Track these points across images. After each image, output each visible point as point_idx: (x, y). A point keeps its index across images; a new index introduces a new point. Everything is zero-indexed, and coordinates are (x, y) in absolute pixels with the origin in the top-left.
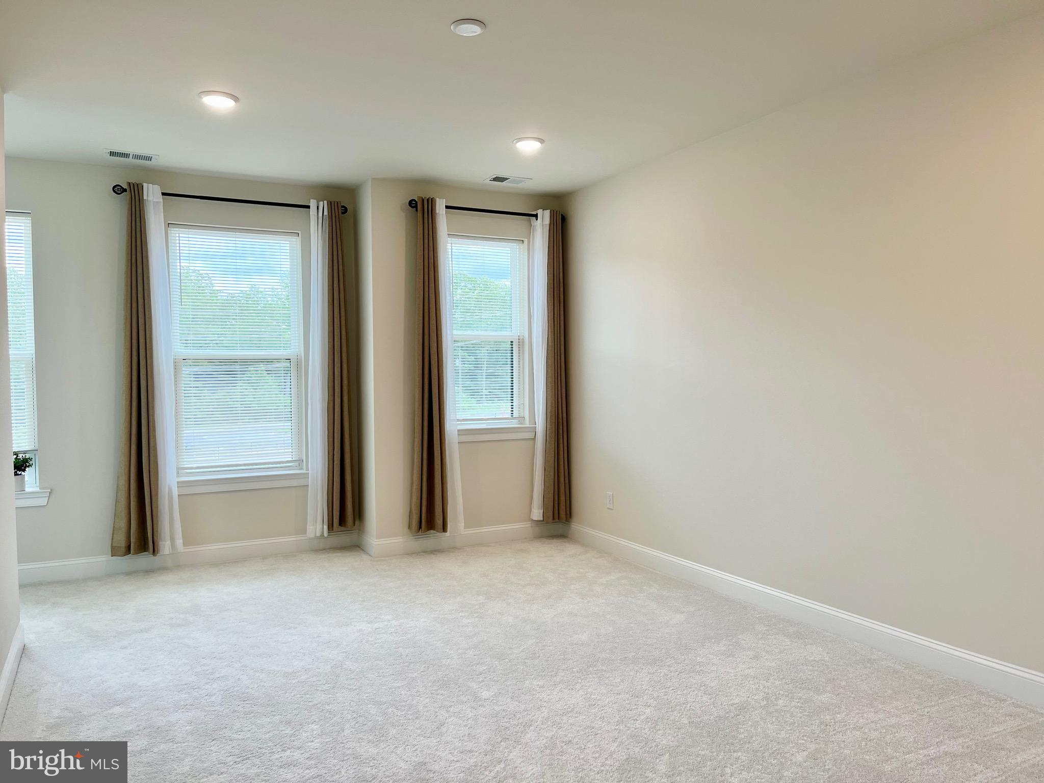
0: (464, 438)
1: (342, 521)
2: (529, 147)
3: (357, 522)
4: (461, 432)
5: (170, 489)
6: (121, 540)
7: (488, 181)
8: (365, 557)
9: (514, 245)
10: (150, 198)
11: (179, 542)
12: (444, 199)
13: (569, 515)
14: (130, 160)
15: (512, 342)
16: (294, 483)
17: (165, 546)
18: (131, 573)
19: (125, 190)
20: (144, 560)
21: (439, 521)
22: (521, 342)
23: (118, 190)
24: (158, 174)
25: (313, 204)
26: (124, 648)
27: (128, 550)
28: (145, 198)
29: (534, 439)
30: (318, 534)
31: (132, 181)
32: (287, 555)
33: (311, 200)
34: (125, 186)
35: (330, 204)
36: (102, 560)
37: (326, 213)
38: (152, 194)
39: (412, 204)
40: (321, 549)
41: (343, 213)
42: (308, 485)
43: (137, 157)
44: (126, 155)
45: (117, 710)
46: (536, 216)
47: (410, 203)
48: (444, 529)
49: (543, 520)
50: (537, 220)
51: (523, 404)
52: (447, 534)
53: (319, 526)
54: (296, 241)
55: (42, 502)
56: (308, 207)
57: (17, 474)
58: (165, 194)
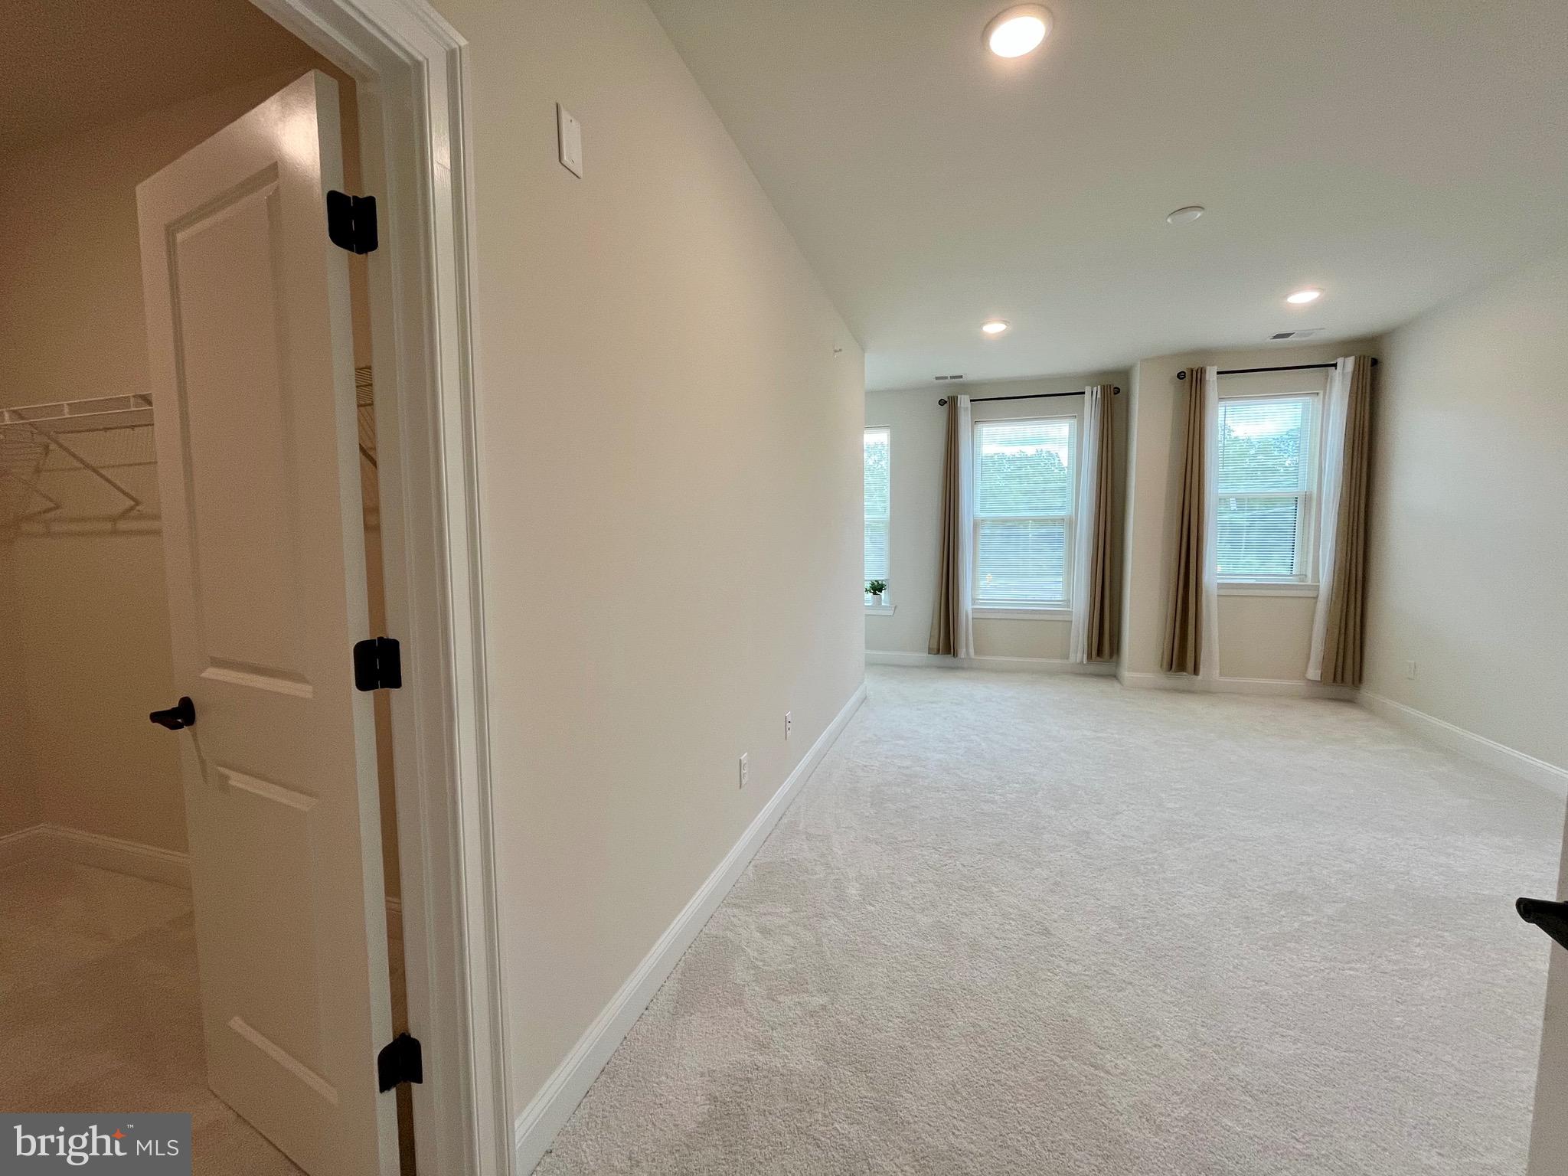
0: (1223, 592)
1: (1100, 653)
2: (1303, 297)
3: (1115, 657)
4: (1221, 586)
5: (967, 612)
6: (935, 646)
7: (1268, 340)
8: (1117, 685)
9: (1308, 399)
10: (962, 405)
11: (972, 651)
12: (1213, 365)
13: (1358, 679)
14: (949, 381)
15: (1297, 498)
16: (1060, 618)
17: (962, 653)
18: (939, 667)
19: (946, 402)
20: (948, 660)
21: (1190, 664)
22: (1307, 498)
23: (942, 402)
24: (966, 387)
25: (1088, 390)
26: (919, 710)
27: (938, 652)
28: (959, 405)
29: (1316, 598)
30: (1078, 661)
31: (950, 395)
32: (1051, 673)
33: (1086, 387)
34: (946, 400)
35: (1103, 388)
36: (924, 656)
37: (1099, 396)
38: (964, 401)
39: (1181, 376)
40: (1079, 673)
41: (1115, 394)
42: (1071, 621)
43: (953, 377)
44: (946, 378)
45: (902, 742)
46: (1335, 365)
47: (1179, 376)
48: (1196, 671)
49: (1321, 681)
50: (1336, 369)
51: (1307, 561)
52: (1200, 677)
53: (1079, 655)
54: (1074, 421)
55: (891, 613)
56: (1084, 393)
57: (875, 593)
58: (971, 401)
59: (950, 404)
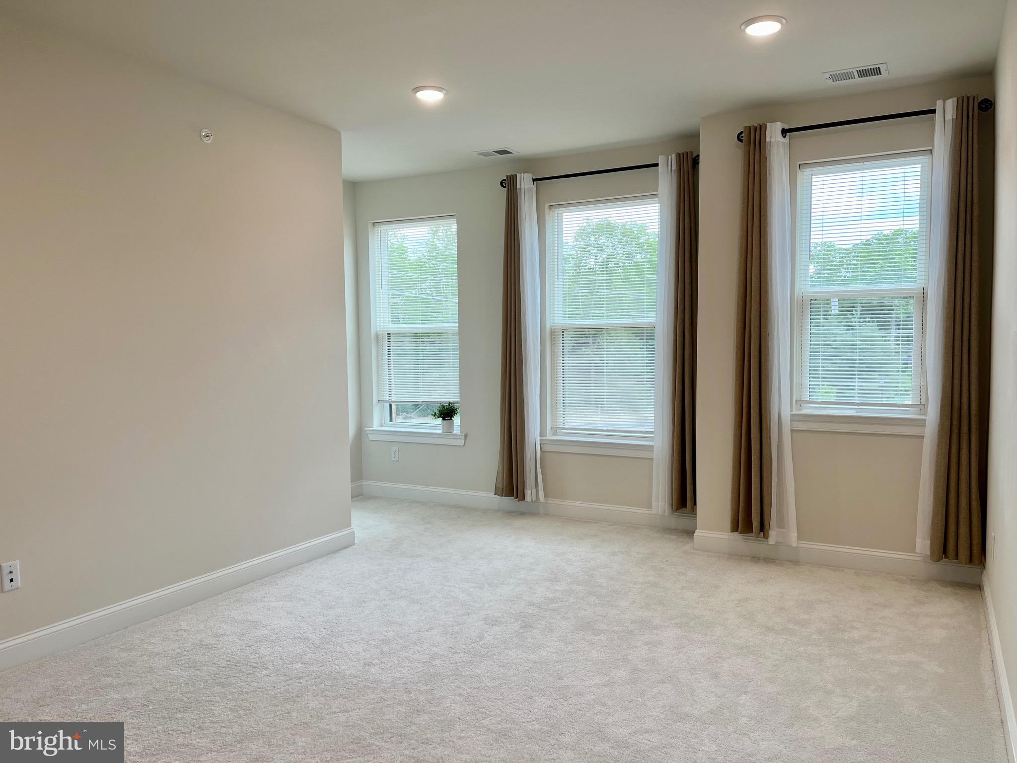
0: (798, 426)
5: (533, 445)
6: (500, 485)
10: (523, 187)
11: (541, 493)
12: (776, 121)
17: (529, 494)
18: (507, 513)
19: (506, 183)
20: (515, 503)
23: (502, 183)
24: (528, 163)
25: (661, 160)
27: (503, 493)
28: (518, 186)
30: (660, 513)
31: (510, 174)
32: (629, 527)
33: (660, 157)
34: (506, 180)
35: (678, 156)
36: (488, 497)
37: (674, 166)
38: (525, 182)
41: (695, 163)
46: (933, 111)
47: (739, 137)
50: (934, 116)
55: (461, 443)
56: (657, 165)
57: (444, 419)
58: (534, 180)
59: (509, 184)
